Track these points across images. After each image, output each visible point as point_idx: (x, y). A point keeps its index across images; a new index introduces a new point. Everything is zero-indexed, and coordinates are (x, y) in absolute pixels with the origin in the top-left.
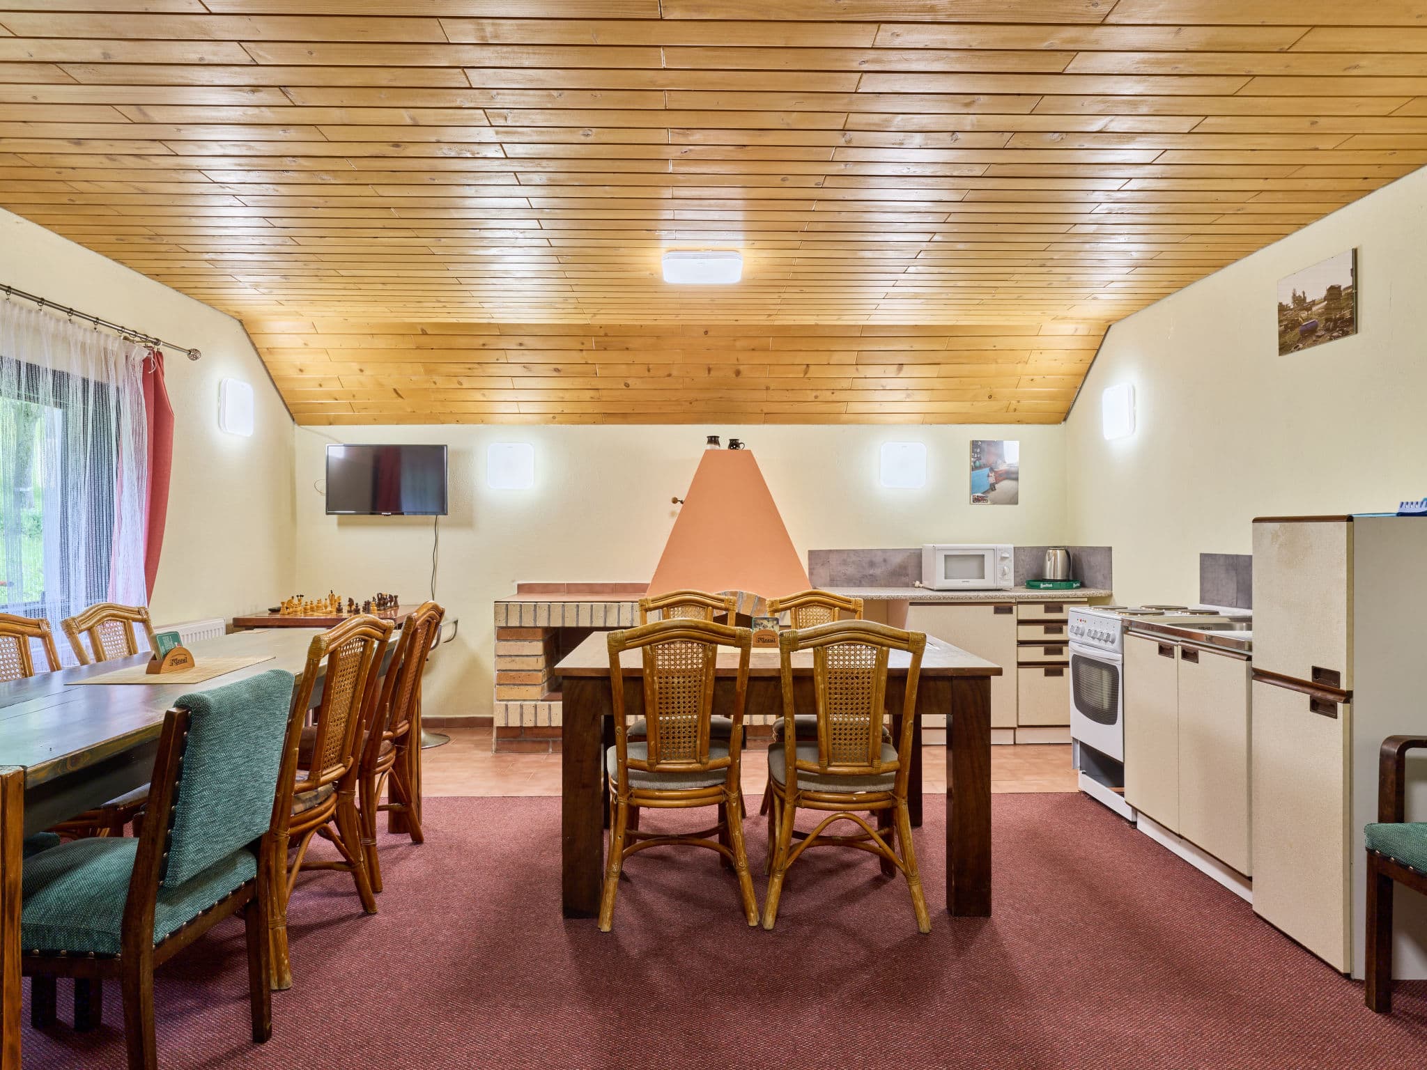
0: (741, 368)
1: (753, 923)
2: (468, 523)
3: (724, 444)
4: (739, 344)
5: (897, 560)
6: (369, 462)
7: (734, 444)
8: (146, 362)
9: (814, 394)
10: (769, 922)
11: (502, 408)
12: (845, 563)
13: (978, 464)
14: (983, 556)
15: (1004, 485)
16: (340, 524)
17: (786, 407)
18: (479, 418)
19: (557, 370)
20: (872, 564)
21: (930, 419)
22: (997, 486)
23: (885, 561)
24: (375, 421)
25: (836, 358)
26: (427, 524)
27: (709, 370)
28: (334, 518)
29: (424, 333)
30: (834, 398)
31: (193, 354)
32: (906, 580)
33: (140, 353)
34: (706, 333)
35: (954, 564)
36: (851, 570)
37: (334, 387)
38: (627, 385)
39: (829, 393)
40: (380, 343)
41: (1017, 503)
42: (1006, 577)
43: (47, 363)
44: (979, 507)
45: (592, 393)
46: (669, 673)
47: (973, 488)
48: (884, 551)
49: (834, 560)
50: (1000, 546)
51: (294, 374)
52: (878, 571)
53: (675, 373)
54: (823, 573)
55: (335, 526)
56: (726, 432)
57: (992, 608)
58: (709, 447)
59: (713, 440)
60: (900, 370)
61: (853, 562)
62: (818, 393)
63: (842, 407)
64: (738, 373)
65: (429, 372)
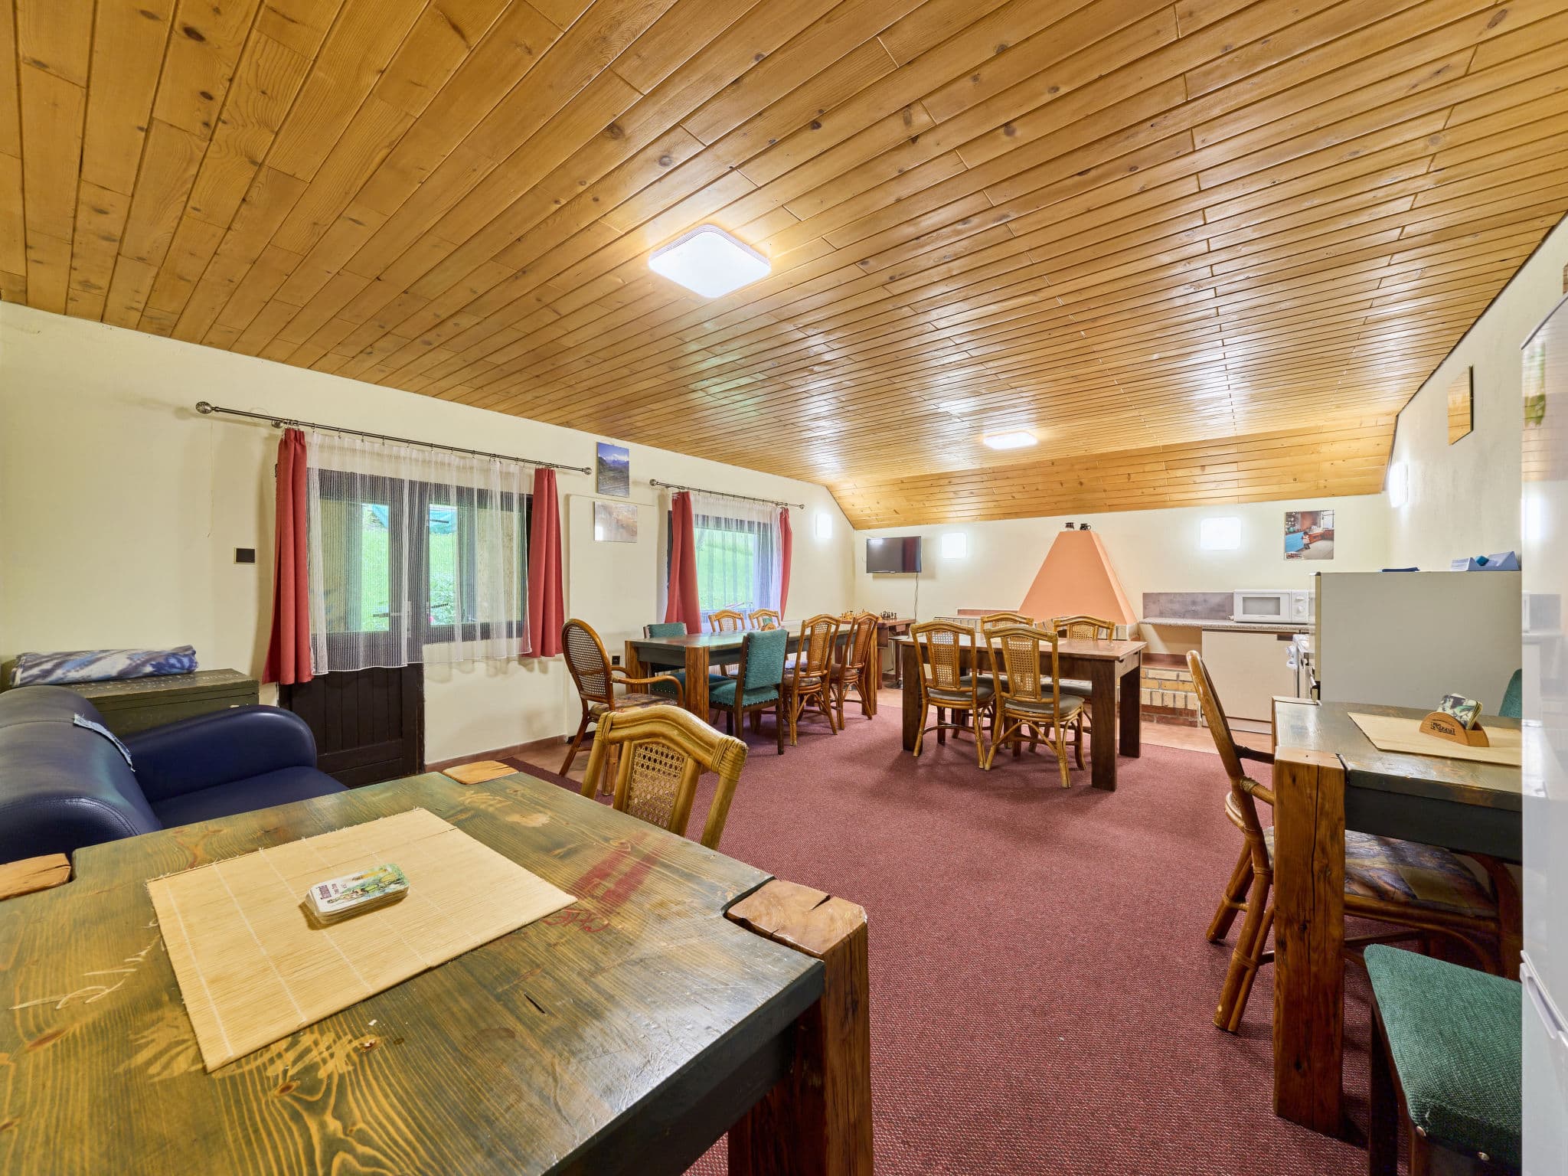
0: (1082, 480)
1: (981, 766)
2: (932, 576)
3: (1077, 527)
4: (1077, 467)
5: (1216, 600)
6: (900, 546)
7: (1084, 527)
8: (781, 513)
9: (1141, 491)
10: (987, 767)
11: (953, 514)
12: (1171, 602)
13: (1291, 529)
14: (1279, 598)
15: (1320, 545)
16: (874, 577)
17: (1123, 501)
18: (937, 521)
19: (972, 493)
20: (1194, 603)
21: (1242, 500)
22: (1310, 546)
23: (1205, 601)
24: (889, 526)
25: (1148, 468)
26: (912, 577)
27: (1062, 484)
28: (871, 575)
29: (902, 482)
30: (1156, 492)
31: (802, 507)
32: (1222, 614)
33: (779, 510)
34: (1053, 464)
35: (1250, 604)
36: (1176, 607)
37: (868, 512)
38: (1013, 497)
39: (1152, 489)
40: (883, 489)
41: (1332, 558)
42: (1301, 614)
43: (746, 519)
44: (1292, 561)
45: (995, 503)
46: (939, 645)
47: (1287, 547)
48: (1204, 594)
49: (1163, 599)
50: (1294, 591)
51: (850, 507)
52: (1198, 608)
53: (1040, 488)
54: (1155, 608)
55: (871, 579)
56: (1078, 520)
57: (1276, 636)
58: (1066, 529)
59: (1070, 525)
60: (1203, 470)
61: (1179, 602)
62: (1144, 490)
63: (1167, 498)
64: (1081, 484)
65: (908, 500)
